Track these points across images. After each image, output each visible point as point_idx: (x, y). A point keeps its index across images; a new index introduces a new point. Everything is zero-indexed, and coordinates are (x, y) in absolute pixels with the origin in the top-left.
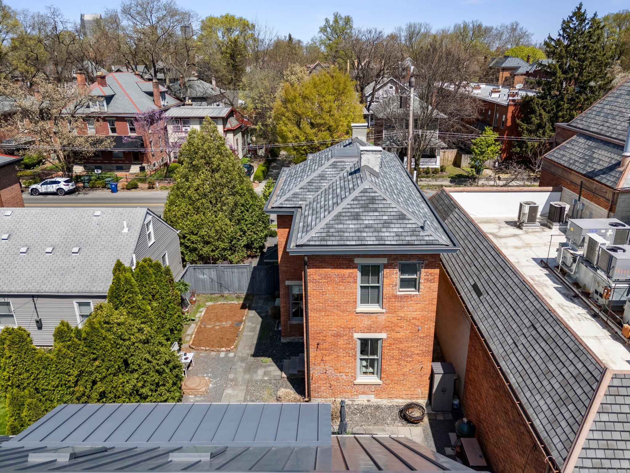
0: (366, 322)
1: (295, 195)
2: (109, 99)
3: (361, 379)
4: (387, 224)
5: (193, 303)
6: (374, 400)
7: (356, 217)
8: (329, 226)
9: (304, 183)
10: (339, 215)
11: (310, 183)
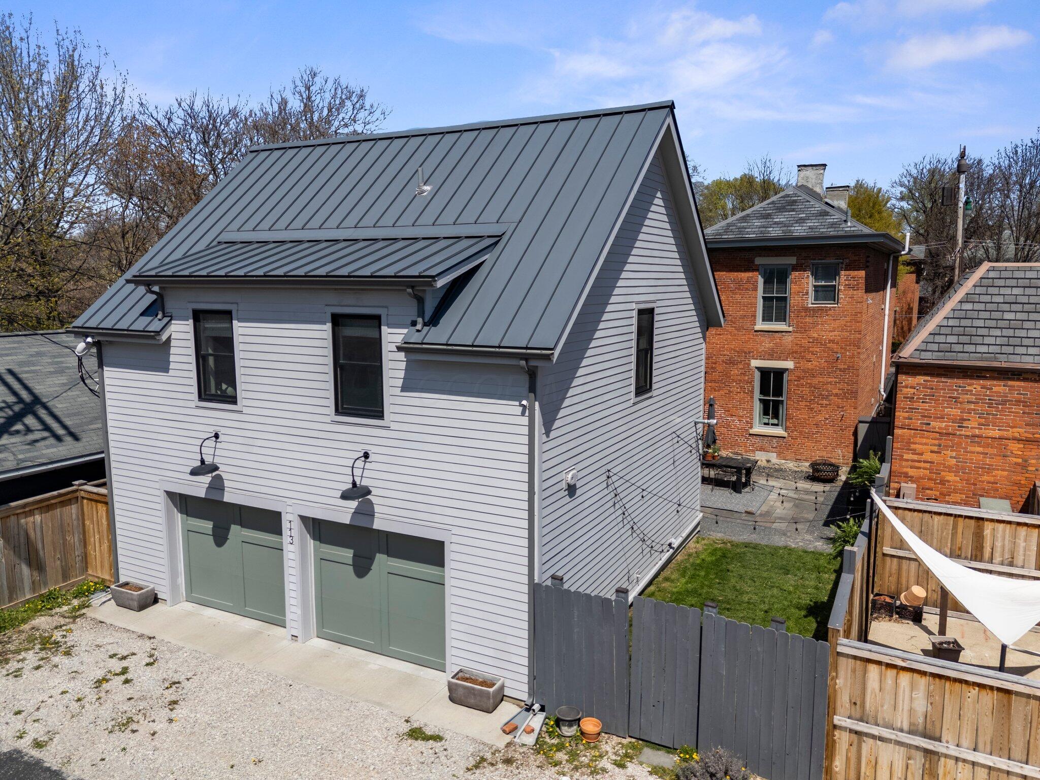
0: (767, 344)
3: (761, 430)
4: (801, 221)
6: (776, 461)
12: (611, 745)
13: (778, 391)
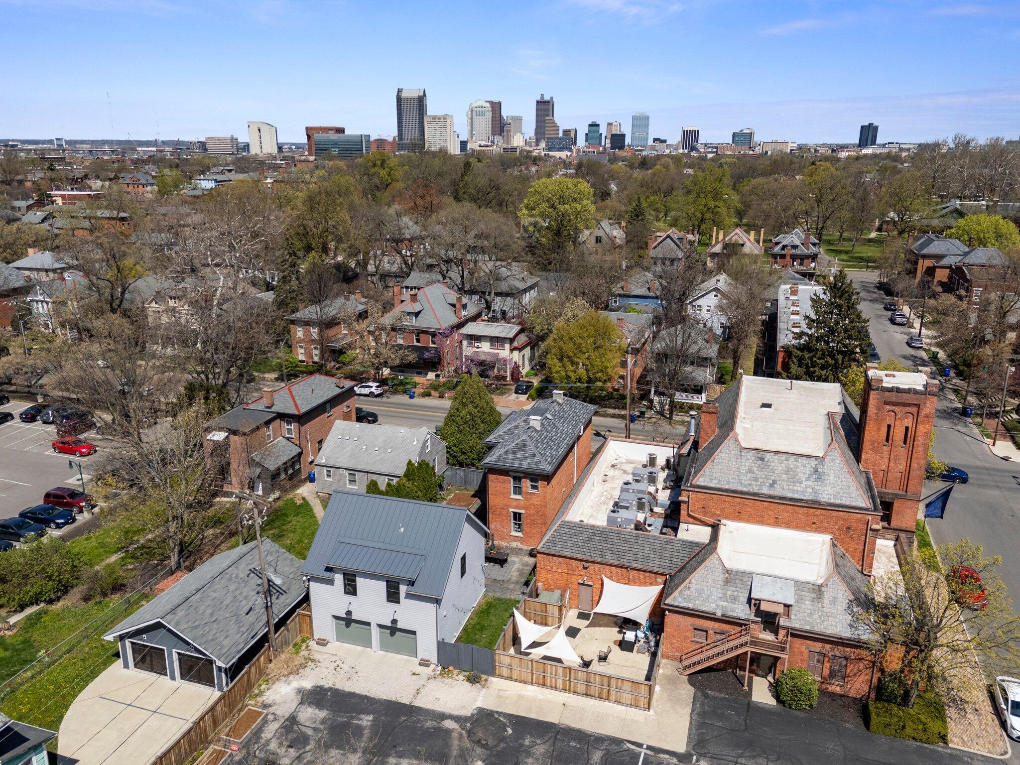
0: (515, 504)
1: (500, 436)
2: (417, 314)
3: (514, 533)
4: (526, 458)
5: (448, 490)
6: (520, 545)
7: (514, 453)
8: (501, 456)
9: (506, 429)
10: (507, 451)
11: (509, 430)
12: (455, 672)
13: (520, 520)
